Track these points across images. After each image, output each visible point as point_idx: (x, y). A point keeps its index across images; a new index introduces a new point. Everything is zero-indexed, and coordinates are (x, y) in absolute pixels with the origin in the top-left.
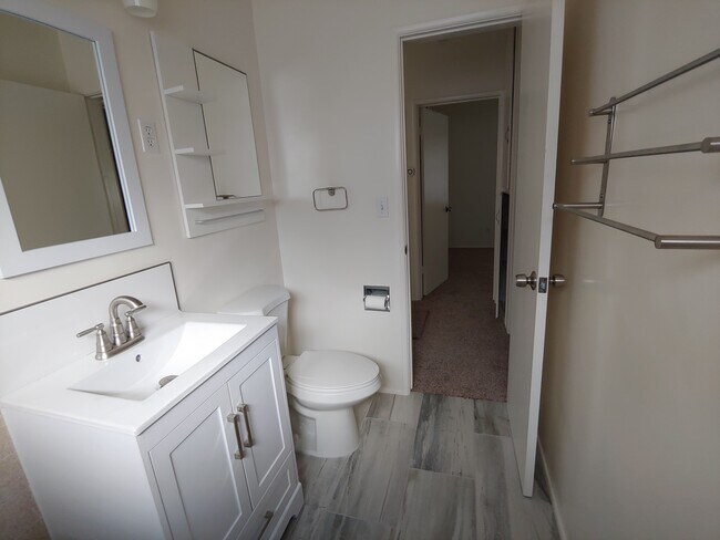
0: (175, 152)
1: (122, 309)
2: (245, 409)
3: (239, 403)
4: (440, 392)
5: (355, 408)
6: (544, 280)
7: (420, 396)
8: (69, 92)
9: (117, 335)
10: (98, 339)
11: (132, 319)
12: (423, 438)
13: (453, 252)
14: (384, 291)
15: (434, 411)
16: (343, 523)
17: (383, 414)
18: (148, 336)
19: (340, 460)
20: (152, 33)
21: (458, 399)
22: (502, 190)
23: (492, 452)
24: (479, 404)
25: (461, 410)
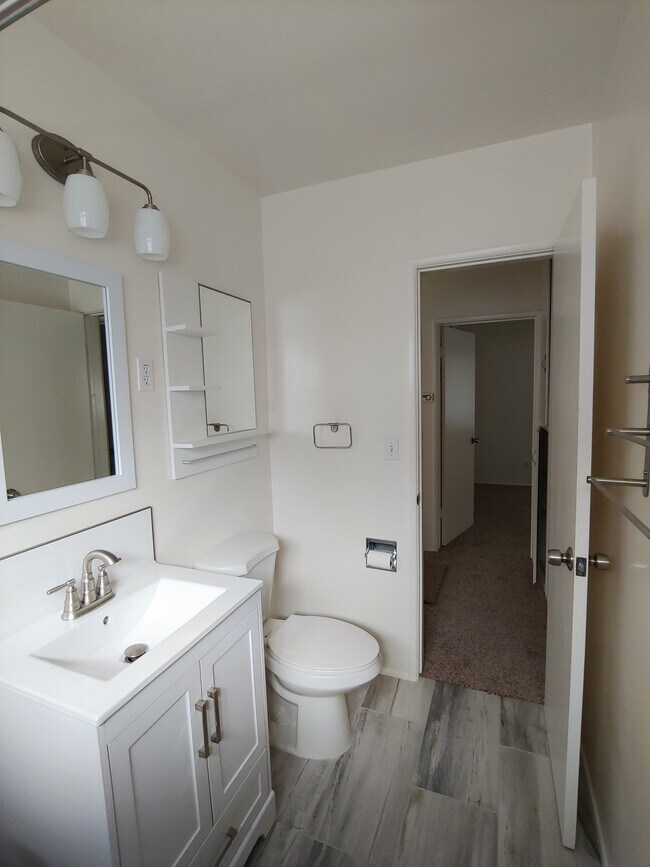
0: (169, 389)
1: (96, 565)
2: (215, 695)
3: (209, 687)
4: (456, 681)
5: (348, 697)
6: (584, 560)
7: (432, 683)
8: (69, 310)
9: (87, 592)
10: (67, 597)
11: (105, 574)
12: (432, 745)
13: (479, 488)
14: (390, 546)
15: (448, 707)
16: (323, 854)
17: (383, 704)
18: (119, 592)
19: (324, 764)
20: (160, 273)
21: (480, 694)
22: (540, 424)
23: (523, 774)
24: (508, 703)
25: (483, 709)
